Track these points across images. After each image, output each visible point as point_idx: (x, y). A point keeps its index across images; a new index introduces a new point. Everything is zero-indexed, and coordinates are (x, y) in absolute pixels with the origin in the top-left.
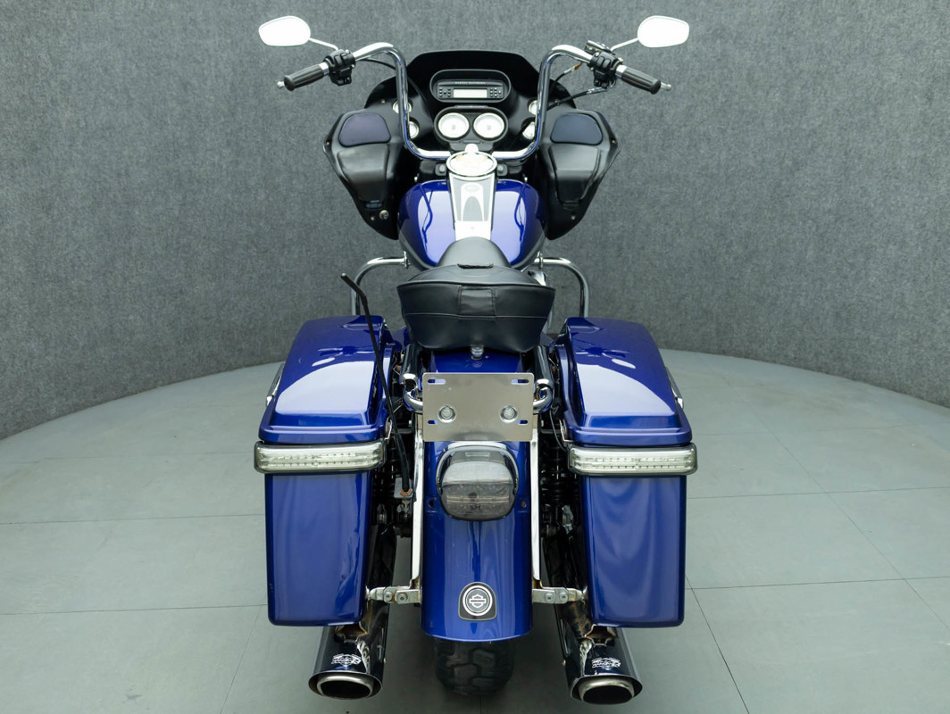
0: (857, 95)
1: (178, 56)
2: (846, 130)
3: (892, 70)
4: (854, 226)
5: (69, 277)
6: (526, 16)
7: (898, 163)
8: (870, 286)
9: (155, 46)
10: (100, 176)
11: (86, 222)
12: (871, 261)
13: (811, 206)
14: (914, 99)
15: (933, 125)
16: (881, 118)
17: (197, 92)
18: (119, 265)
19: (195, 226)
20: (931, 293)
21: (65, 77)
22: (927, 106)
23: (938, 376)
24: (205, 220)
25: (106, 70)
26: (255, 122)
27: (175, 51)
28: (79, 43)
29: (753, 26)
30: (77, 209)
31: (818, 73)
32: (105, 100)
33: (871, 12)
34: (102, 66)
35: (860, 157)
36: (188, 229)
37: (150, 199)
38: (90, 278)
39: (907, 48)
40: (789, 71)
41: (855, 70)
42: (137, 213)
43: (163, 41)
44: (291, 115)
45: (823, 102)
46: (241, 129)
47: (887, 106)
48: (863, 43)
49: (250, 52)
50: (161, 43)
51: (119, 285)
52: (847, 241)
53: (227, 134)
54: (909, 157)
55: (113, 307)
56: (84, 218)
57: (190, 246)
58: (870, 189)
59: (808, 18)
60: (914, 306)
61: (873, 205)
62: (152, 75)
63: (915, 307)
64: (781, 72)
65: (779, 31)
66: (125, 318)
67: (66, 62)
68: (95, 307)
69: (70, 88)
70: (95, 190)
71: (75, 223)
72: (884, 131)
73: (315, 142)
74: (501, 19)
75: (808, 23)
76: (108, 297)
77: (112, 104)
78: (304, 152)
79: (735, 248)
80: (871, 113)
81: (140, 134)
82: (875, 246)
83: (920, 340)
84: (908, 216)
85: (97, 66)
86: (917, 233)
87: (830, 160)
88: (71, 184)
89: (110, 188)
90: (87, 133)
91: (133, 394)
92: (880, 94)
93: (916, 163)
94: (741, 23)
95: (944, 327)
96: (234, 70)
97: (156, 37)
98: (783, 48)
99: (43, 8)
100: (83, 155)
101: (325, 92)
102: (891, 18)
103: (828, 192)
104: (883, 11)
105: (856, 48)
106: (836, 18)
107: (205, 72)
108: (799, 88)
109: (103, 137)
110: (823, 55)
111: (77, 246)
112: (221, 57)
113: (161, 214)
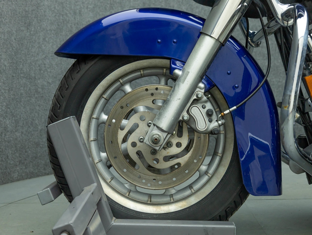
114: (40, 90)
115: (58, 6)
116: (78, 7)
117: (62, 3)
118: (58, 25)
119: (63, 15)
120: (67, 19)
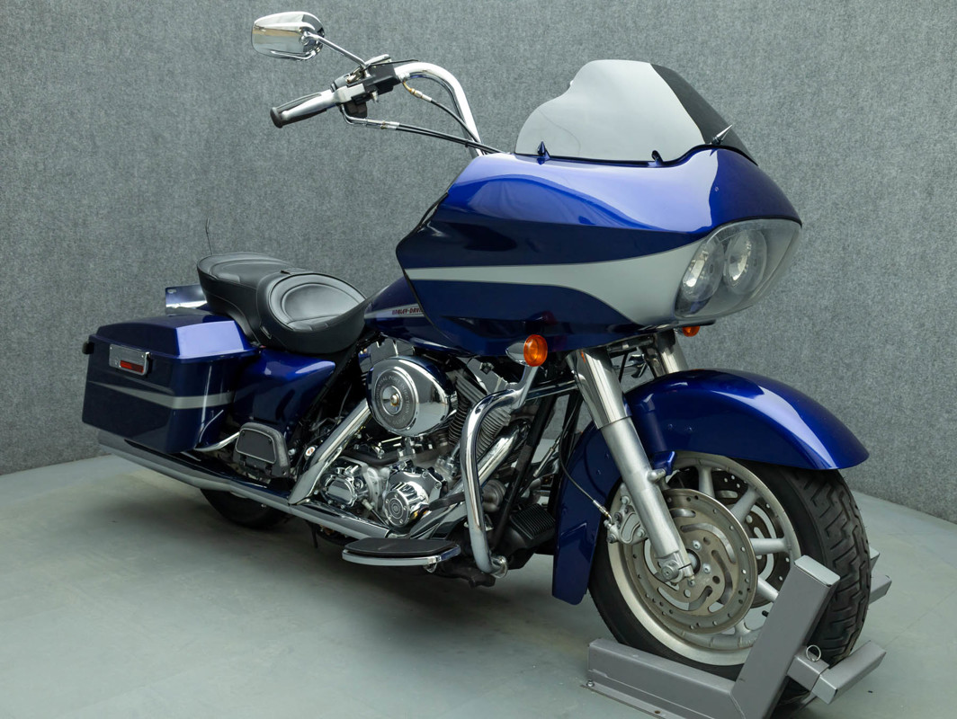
0: (856, 189)
1: (152, 107)
2: (844, 224)
3: (893, 164)
4: (851, 324)
5: (9, 328)
6: (521, 94)
7: (898, 259)
8: (867, 388)
9: (128, 95)
10: (54, 224)
11: (35, 270)
12: (868, 361)
13: (808, 302)
14: (914, 194)
15: (933, 220)
16: (880, 213)
17: (169, 145)
18: (67, 320)
19: (154, 286)
20: (930, 396)
21: (25, 116)
22: (927, 201)
23: (937, 486)
24: (166, 280)
25: (72, 114)
26: (228, 181)
27: (149, 101)
28: (45, 83)
29: (753, 115)
30: (26, 256)
31: (817, 165)
32: (67, 144)
33: (872, 105)
34: (68, 110)
35: (859, 253)
36: (147, 289)
37: (107, 253)
38: (33, 331)
39: (908, 142)
40: (788, 162)
41: (855, 163)
42: (92, 266)
43: (136, 90)
44: (268, 179)
45: (822, 196)
46: (213, 187)
47: (887, 201)
48: (863, 136)
49: (229, 110)
50: (134, 91)
51: (64, 341)
52: (844, 340)
53: (197, 192)
54: (908, 253)
55: (56, 364)
56: (32, 266)
57: (146, 307)
58: (868, 287)
59: (809, 109)
60: (911, 409)
61: (870, 303)
62: (122, 123)
63: (914, 411)
64: (780, 163)
65: (779, 121)
66: (68, 378)
67: (30, 101)
68: (35, 363)
69: (30, 128)
70: (48, 237)
71: (21, 270)
72: (884, 226)
73: (291, 209)
74: (495, 95)
75: (808, 114)
76: (50, 352)
77: (75, 150)
78: (279, 218)
79: (728, 344)
80: (871, 208)
81: (103, 183)
82: (872, 346)
83: (917, 447)
84: (906, 315)
85: (63, 109)
86: (915, 333)
87: (828, 255)
88: (22, 229)
89: (65, 237)
90: (45, 176)
91: (68, 461)
92: (880, 189)
93: (915, 259)
94: (740, 112)
95: (942, 434)
96: (210, 127)
97: (129, 85)
98: (783, 139)
99: (9, 44)
100: (38, 199)
101: (306, 157)
102: (892, 111)
103: (825, 288)
104: (884, 104)
105: (856, 141)
106: (835, 110)
107: (180, 126)
108: (798, 180)
109: (63, 183)
110: (823, 147)
111: (21, 295)
112: (197, 112)
113: (119, 270)
114: (14, 346)
115: (45, 218)
116: (81, 215)
117: (52, 212)
118: (46, 246)
119: (54, 230)
120: (62, 235)
